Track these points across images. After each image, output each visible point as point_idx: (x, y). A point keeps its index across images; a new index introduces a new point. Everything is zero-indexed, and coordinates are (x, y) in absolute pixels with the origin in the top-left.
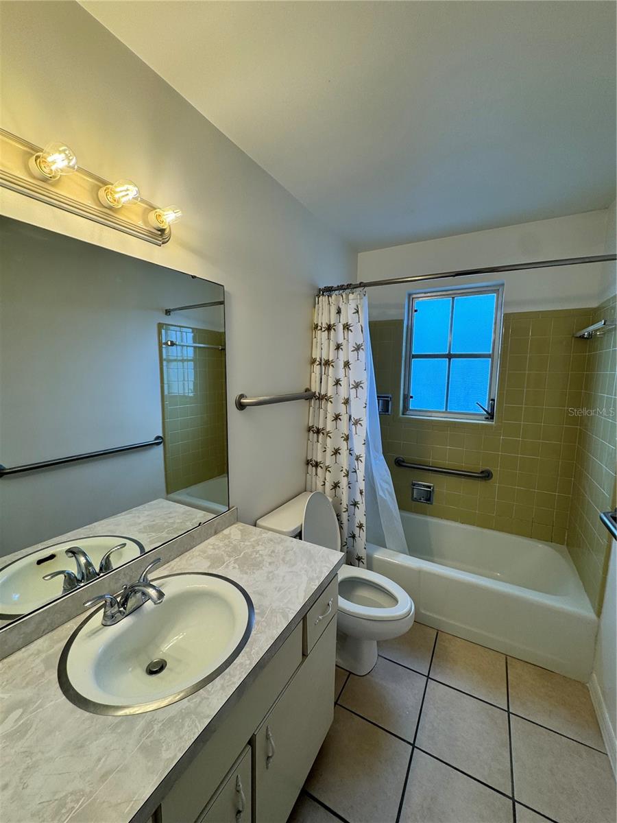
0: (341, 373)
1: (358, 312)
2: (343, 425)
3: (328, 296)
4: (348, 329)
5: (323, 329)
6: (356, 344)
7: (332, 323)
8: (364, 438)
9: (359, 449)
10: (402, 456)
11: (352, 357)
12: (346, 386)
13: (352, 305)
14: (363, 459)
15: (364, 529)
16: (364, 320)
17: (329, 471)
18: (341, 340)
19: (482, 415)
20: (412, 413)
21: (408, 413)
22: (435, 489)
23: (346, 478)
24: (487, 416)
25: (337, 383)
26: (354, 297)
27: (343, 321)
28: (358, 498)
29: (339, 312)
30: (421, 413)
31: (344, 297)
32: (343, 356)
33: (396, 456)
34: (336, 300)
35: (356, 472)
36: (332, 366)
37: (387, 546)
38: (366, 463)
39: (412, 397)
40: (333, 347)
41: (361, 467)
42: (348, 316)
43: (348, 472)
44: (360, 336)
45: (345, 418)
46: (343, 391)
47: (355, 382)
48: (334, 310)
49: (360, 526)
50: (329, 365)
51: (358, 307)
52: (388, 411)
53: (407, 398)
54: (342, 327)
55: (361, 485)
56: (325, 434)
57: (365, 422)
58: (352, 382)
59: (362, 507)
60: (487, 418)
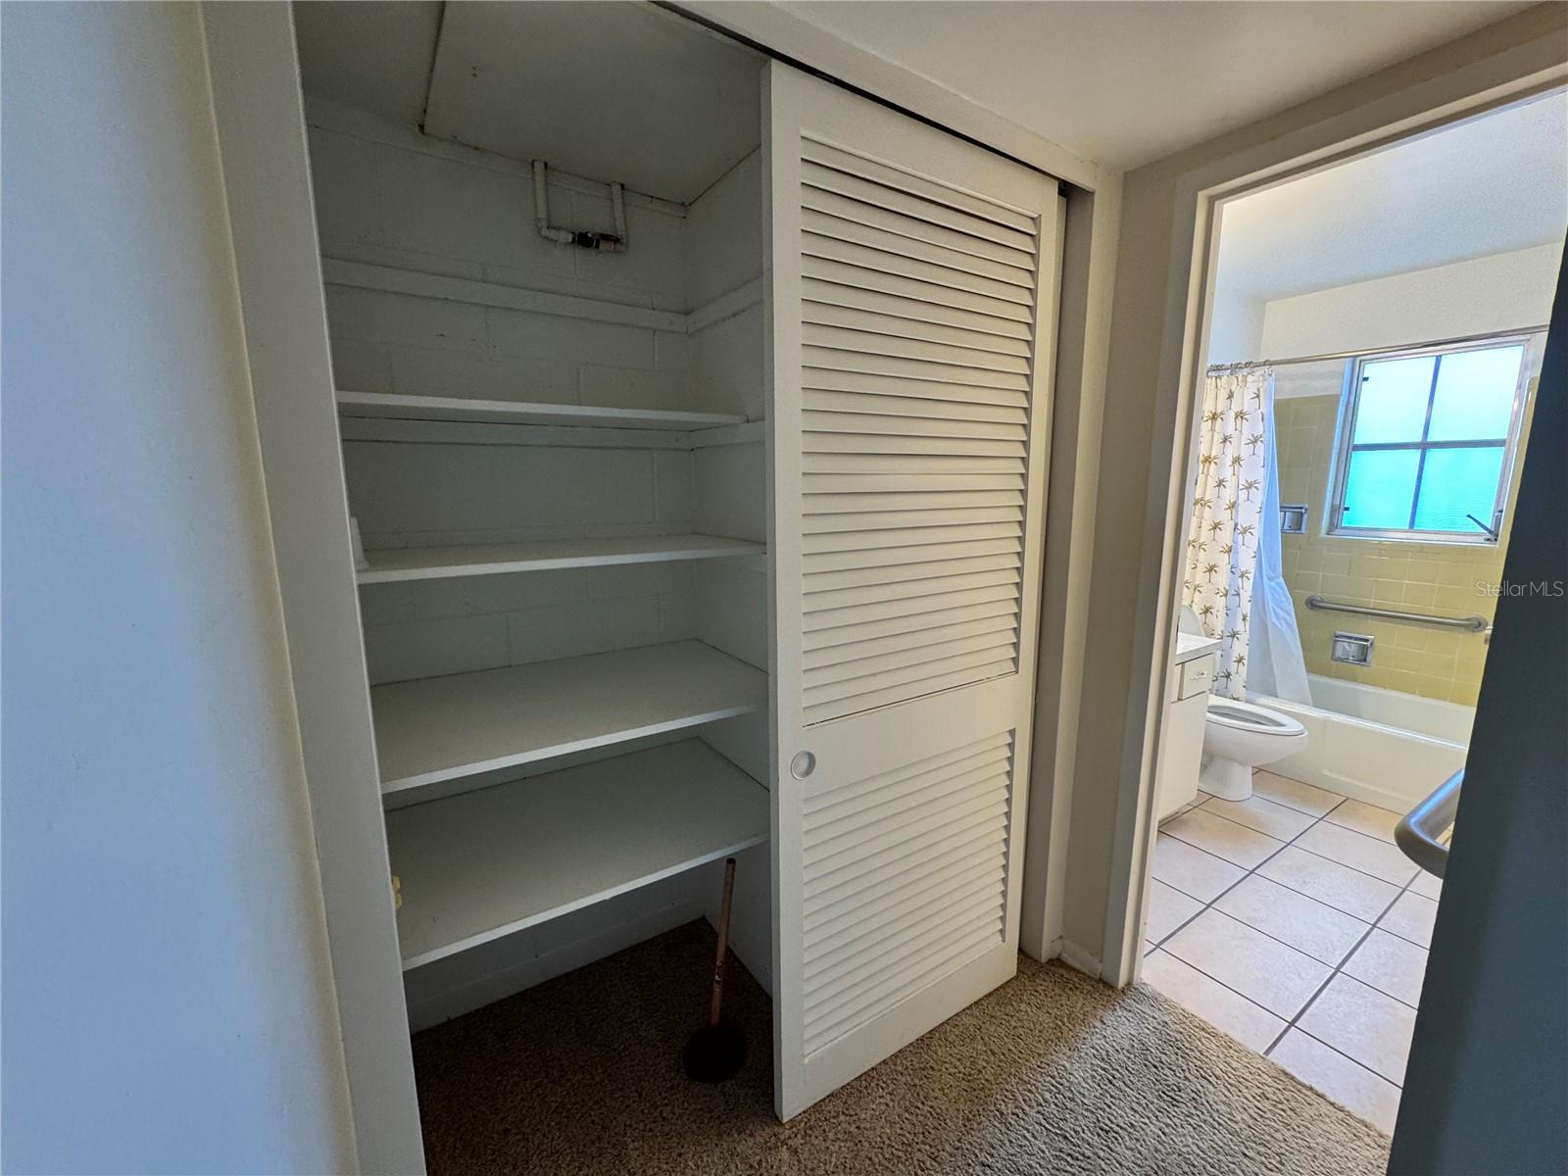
0: (1227, 473)
1: (1258, 396)
2: (1225, 537)
3: (1216, 378)
4: (1242, 417)
5: (1205, 419)
6: (1253, 435)
7: (1219, 411)
8: (1255, 550)
9: (1247, 562)
10: (1318, 595)
11: (1245, 451)
12: (1234, 488)
13: (1252, 389)
14: (1251, 576)
15: (1245, 662)
16: (1267, 407)
17: (1199, 591)
18: (1230, 430)
19: (1479, 535)
20: (1342, 532)
21: (1337, 532)
22: (1375, 644)
23: (1224, 598)
24: (1489, 536)
25: (1220, 483)
26: (1254, 380)
27: (1236, 408)
28: (1240, 626)
29: (1231, 396)
30: (1362, 533)
31: (1240, 379)
32: (1231, 451)
33: (1309, 594)
34: (1230, 383)
35: (1238, 595)
36: (1216, 463)
37: (1279, 694)
38: (1254, 582)
39: (1347, 509)
40: (1218, 438)
41: (1247, 588)
42: (1245, 400)
43: (1227, 591)
44: (1260, 423)
45: (1229, 526)
46: (1228, 494)
47: (1247, 481)
48: (1223, 394)
49: (1240, 660)
50: (1210, 462)
51: (1258, 390)
52: (1300, 529)
53: (1338, 510)
54: (1233, 415)
55: (1246, 607)
56: (1197, 547)
57: (1258, 531)
58: (1242, 482)
59: (1244, 637)
60: (1488, 540)
